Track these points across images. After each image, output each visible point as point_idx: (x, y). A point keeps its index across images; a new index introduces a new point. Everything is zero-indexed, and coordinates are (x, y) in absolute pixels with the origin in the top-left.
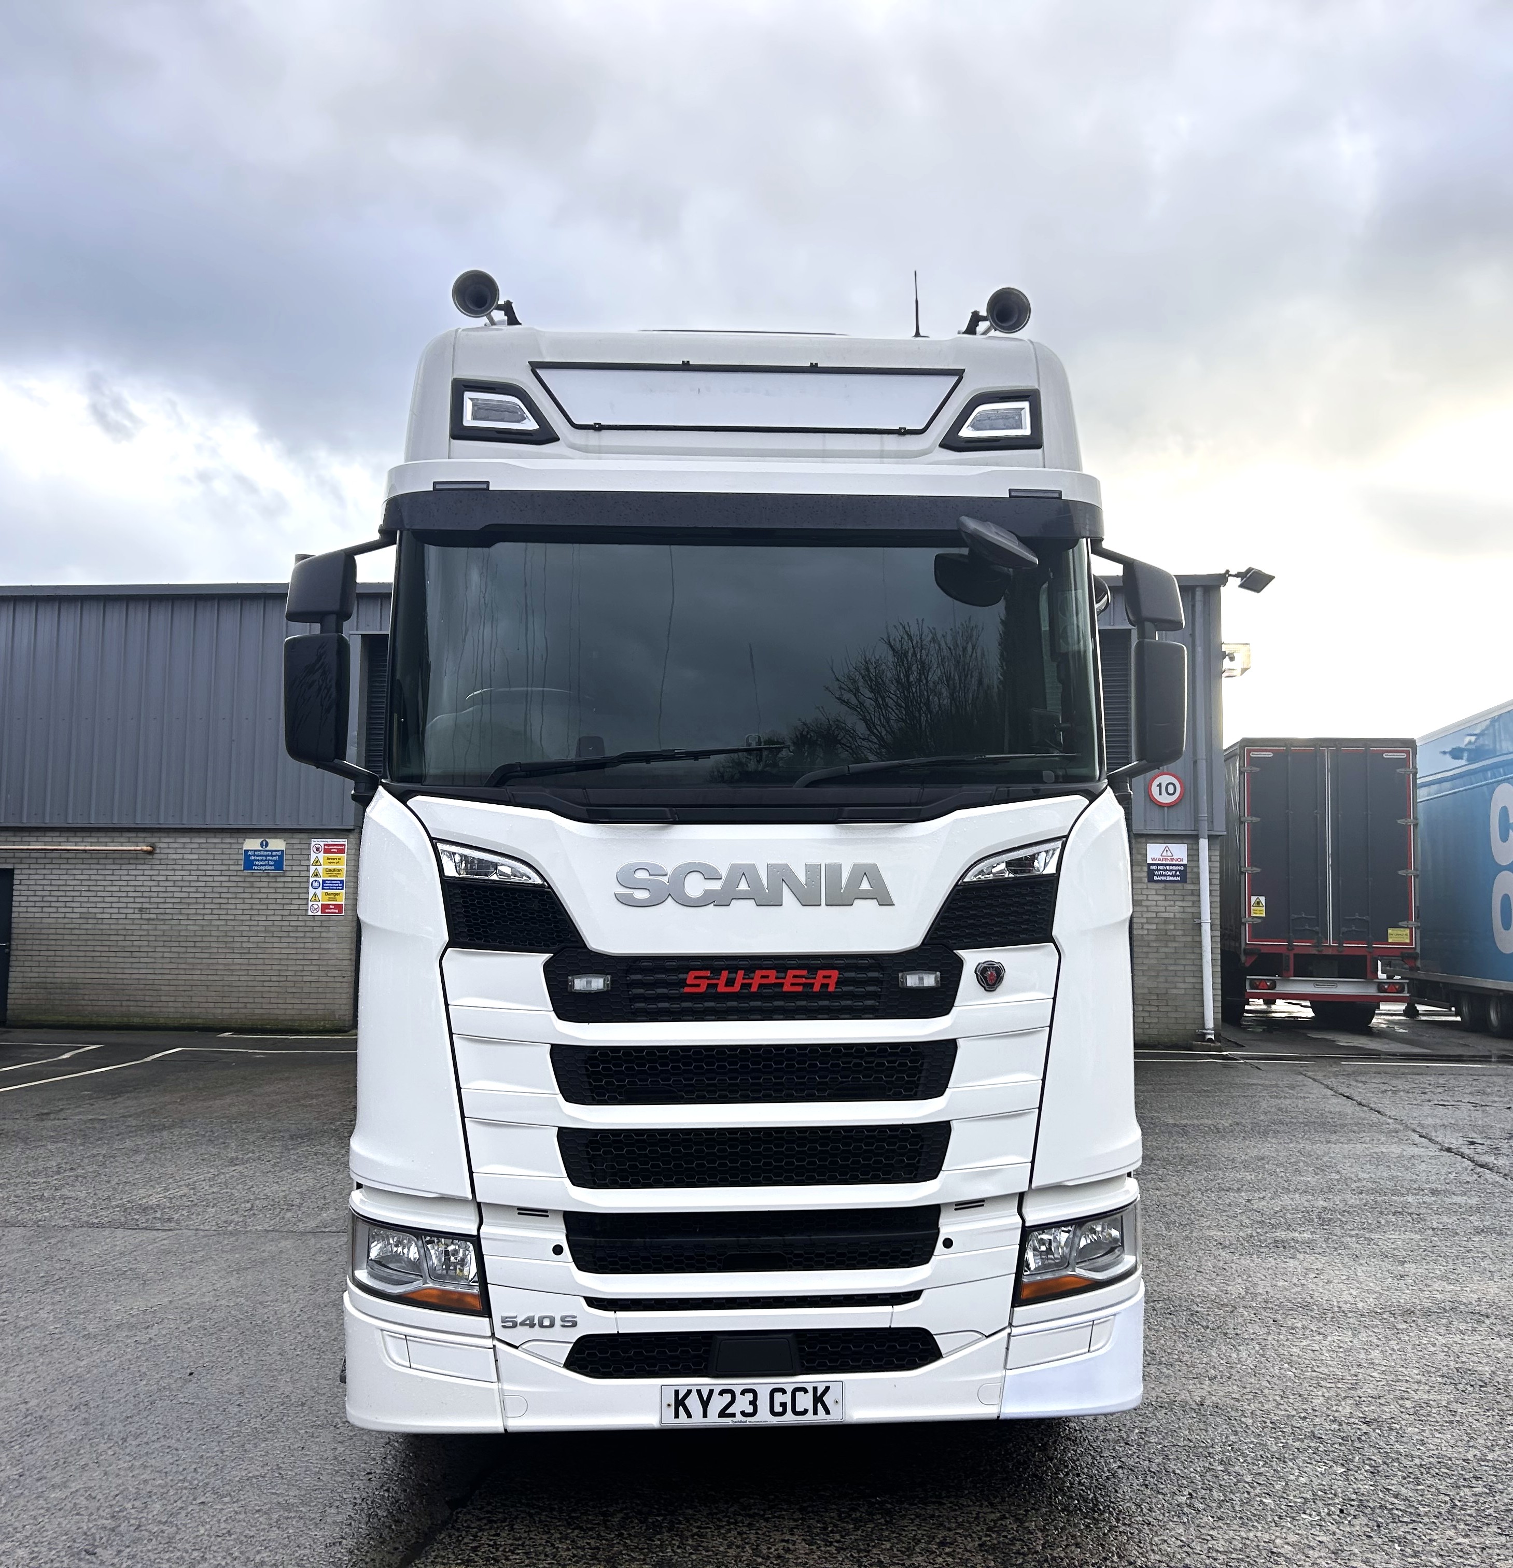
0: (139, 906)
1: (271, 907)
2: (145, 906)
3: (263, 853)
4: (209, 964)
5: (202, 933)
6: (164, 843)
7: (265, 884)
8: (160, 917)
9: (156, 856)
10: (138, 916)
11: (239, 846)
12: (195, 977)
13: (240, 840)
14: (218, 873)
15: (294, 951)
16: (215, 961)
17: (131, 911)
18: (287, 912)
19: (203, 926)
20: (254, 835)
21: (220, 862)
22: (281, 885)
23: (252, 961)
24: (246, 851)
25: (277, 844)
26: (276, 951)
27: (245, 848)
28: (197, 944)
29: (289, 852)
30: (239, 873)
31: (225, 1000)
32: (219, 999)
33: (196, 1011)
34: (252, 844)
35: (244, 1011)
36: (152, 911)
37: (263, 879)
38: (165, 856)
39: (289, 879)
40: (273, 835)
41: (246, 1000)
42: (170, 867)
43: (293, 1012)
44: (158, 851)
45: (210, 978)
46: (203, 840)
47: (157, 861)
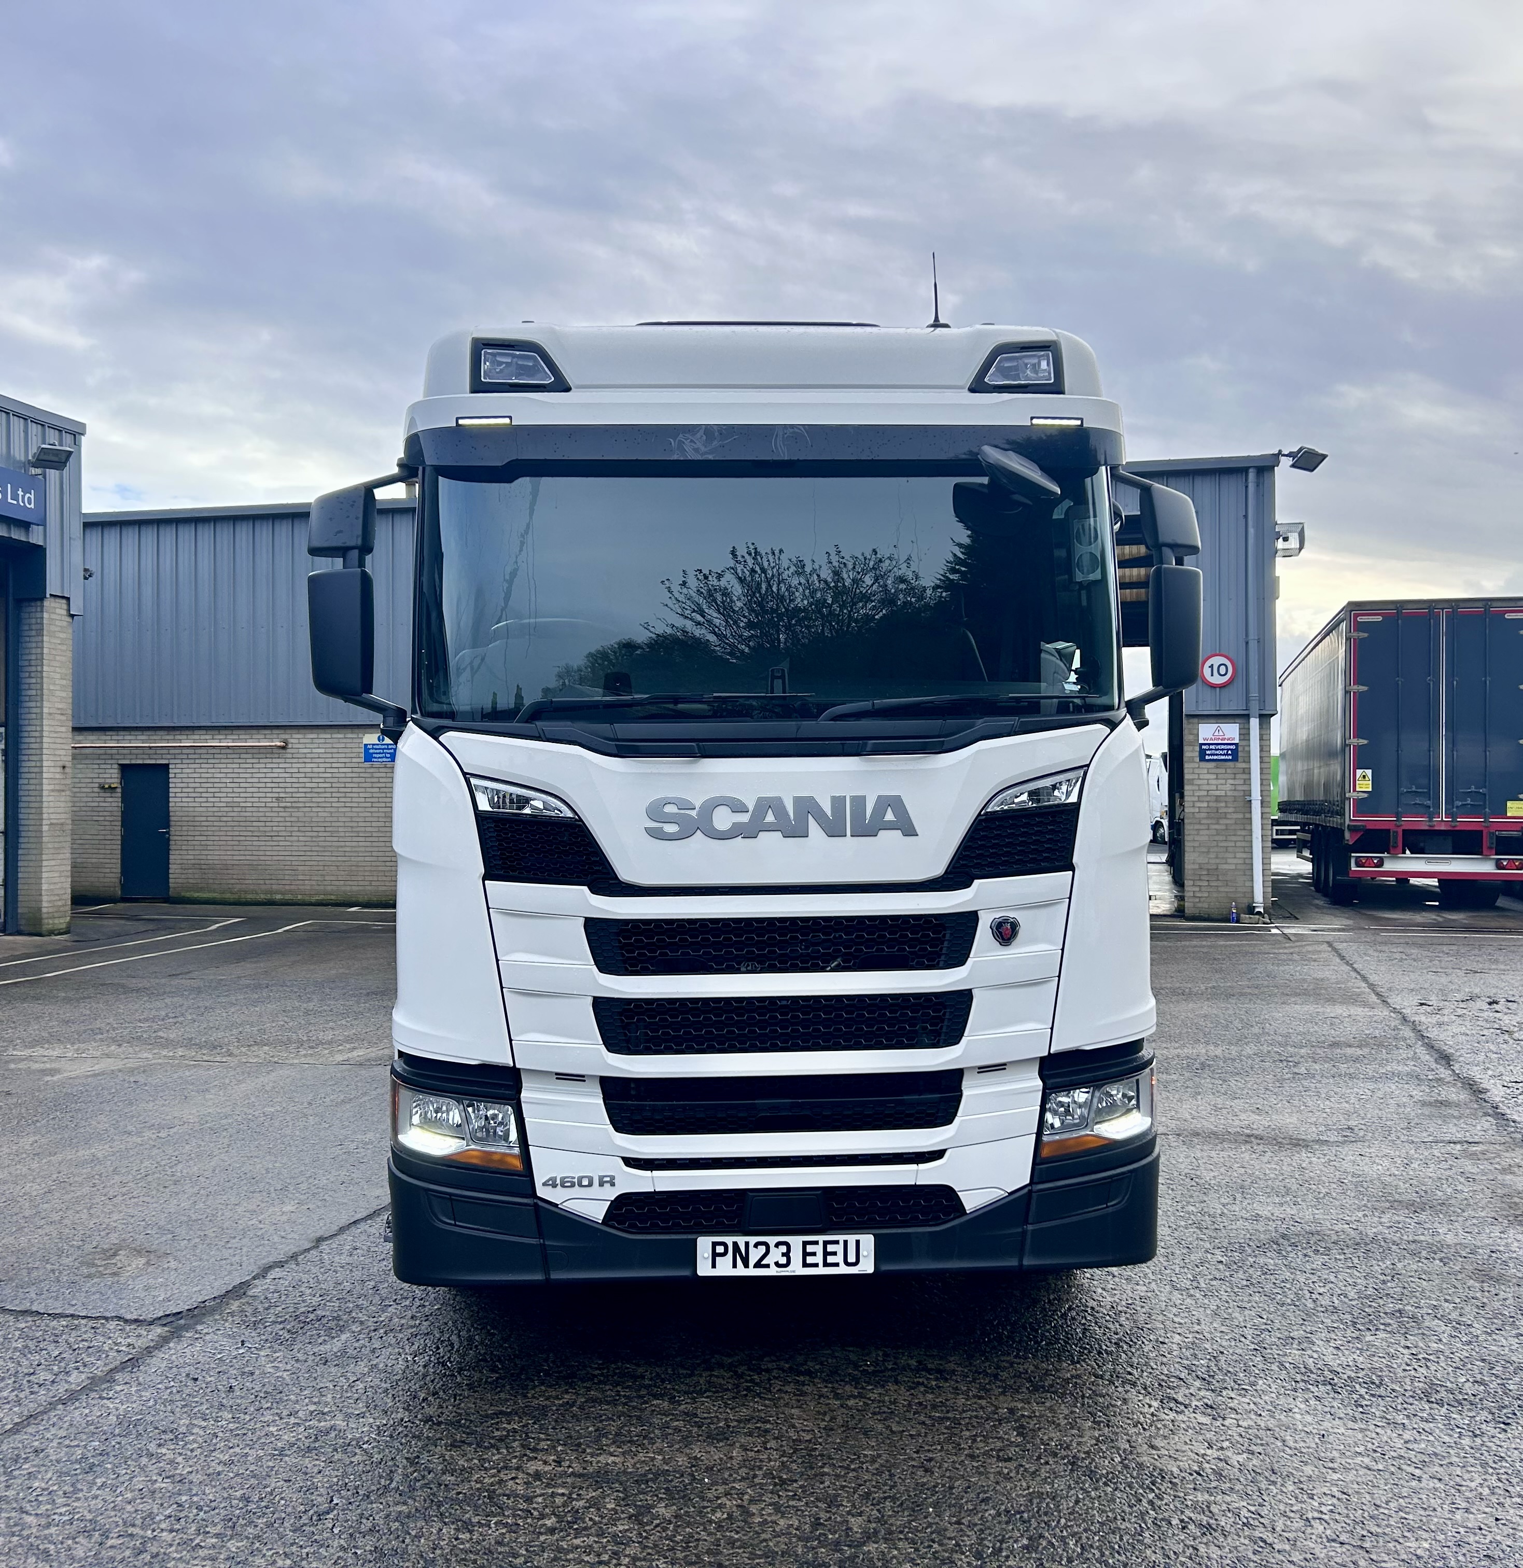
0: (277, 795)
2: (281, 795)
3: (380, 747)
4: (338, 847)
5: (331, 819)
6: (295, 739)
7: (384, 775)
8: (294, 805)
9: (288, 751)
10: (276, 805)
11: (359, 741)
12: (327, 858)
13: (360, 735)
14: (343, 765)
16: (343, 844)
17: (270, 800)
19: (331, 812)
20: (372, 730)
21: (343, 755)
23: (375, 844)
24: (366, 745)
27: (365, 742)
28: (327, 829)
30: (361, 765)
31: (353, 878)
32: (348, 878)
33: (329, 888)
34: (371, 739)
35: (369, 888)
36: (288, 800)
37: (381, 770)
38: (296, 751)
41: (371, 878)
42: (301, 760)
44: (290, 746)
45: (340, 859)
46: (329, 736)
47: (290, 756)
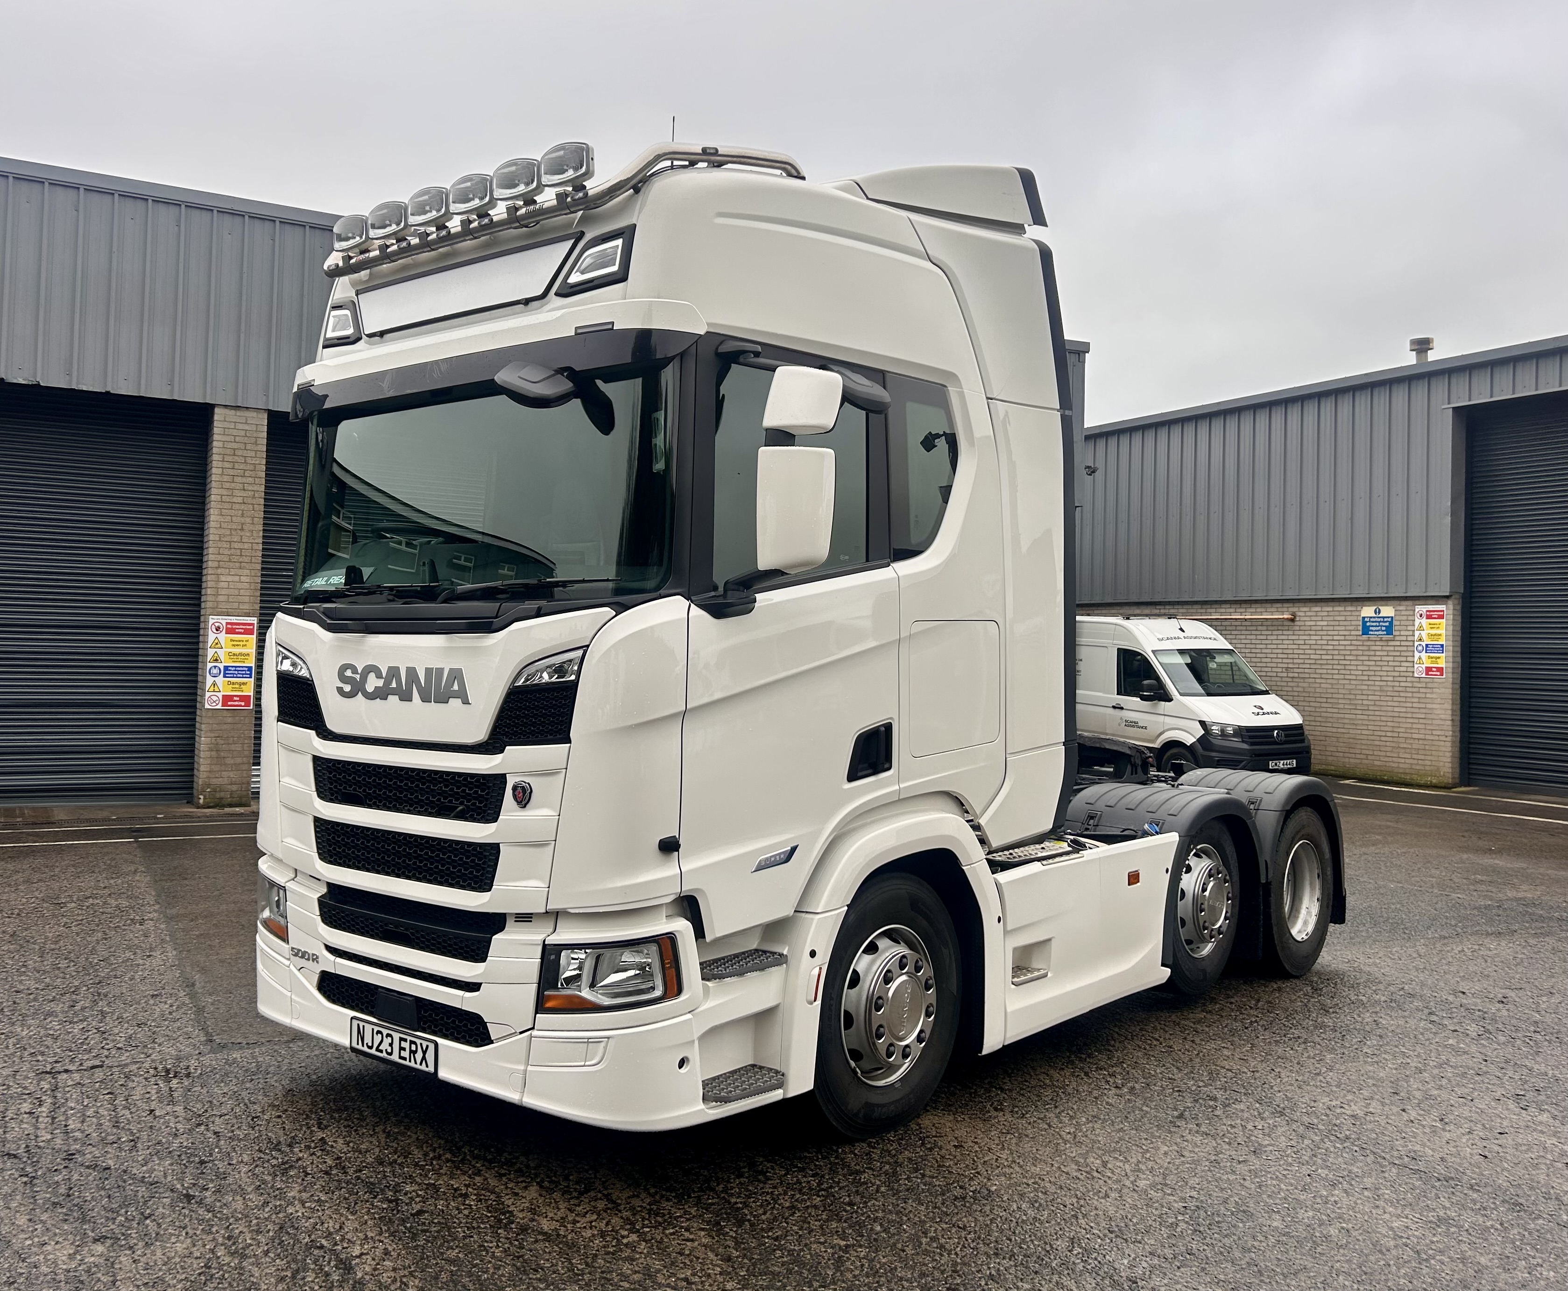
0: (1286, 666)
1: (1384, 668)
2: (1290, 666)
3: (1377, 619)
4: (1338, 718)
5: (1332, 691)
6: (1303, 612)
7: (1379, 648)
8: (1301, 675)
9: (1296, 623)
10: (1285, 675)
11: (1357, 613)
12: (1328, 729)
13: (1359, 608)
14: (1343, 638)
15: (1404, 710)
16: (1342, 716)
17: (1280, 670)
18: (1397, 674)
19: (1332, 684)
20: (1368, 603)
21: (1343, 628)
22: (1392, 648)
23: (1371, 718)
24: (1364, 618)
25: (1387, 611)
26: (1390, 709)
27: (1363, 615)
28: (1329, 700)
29: (1397, 618)
30: (1359, 638)
31: (1352, 751)
32: (1347, 750)
33: (1330, 758)
34: (1368, 611)
35: (1366, 761)
36: (1295, 670)
37: (1378, 643)
38: (1302, 623)
39: (1398, 643)
40: (1383, 603)
41: (1367, 752)
42: (1307, 633)
43: (1406, 766)
44: (1298, 619)
45: (1339, 730)
46: (1330, 609)
47: (1298, 628)
